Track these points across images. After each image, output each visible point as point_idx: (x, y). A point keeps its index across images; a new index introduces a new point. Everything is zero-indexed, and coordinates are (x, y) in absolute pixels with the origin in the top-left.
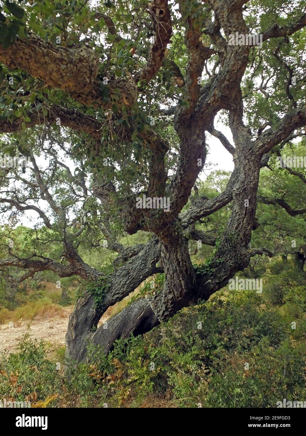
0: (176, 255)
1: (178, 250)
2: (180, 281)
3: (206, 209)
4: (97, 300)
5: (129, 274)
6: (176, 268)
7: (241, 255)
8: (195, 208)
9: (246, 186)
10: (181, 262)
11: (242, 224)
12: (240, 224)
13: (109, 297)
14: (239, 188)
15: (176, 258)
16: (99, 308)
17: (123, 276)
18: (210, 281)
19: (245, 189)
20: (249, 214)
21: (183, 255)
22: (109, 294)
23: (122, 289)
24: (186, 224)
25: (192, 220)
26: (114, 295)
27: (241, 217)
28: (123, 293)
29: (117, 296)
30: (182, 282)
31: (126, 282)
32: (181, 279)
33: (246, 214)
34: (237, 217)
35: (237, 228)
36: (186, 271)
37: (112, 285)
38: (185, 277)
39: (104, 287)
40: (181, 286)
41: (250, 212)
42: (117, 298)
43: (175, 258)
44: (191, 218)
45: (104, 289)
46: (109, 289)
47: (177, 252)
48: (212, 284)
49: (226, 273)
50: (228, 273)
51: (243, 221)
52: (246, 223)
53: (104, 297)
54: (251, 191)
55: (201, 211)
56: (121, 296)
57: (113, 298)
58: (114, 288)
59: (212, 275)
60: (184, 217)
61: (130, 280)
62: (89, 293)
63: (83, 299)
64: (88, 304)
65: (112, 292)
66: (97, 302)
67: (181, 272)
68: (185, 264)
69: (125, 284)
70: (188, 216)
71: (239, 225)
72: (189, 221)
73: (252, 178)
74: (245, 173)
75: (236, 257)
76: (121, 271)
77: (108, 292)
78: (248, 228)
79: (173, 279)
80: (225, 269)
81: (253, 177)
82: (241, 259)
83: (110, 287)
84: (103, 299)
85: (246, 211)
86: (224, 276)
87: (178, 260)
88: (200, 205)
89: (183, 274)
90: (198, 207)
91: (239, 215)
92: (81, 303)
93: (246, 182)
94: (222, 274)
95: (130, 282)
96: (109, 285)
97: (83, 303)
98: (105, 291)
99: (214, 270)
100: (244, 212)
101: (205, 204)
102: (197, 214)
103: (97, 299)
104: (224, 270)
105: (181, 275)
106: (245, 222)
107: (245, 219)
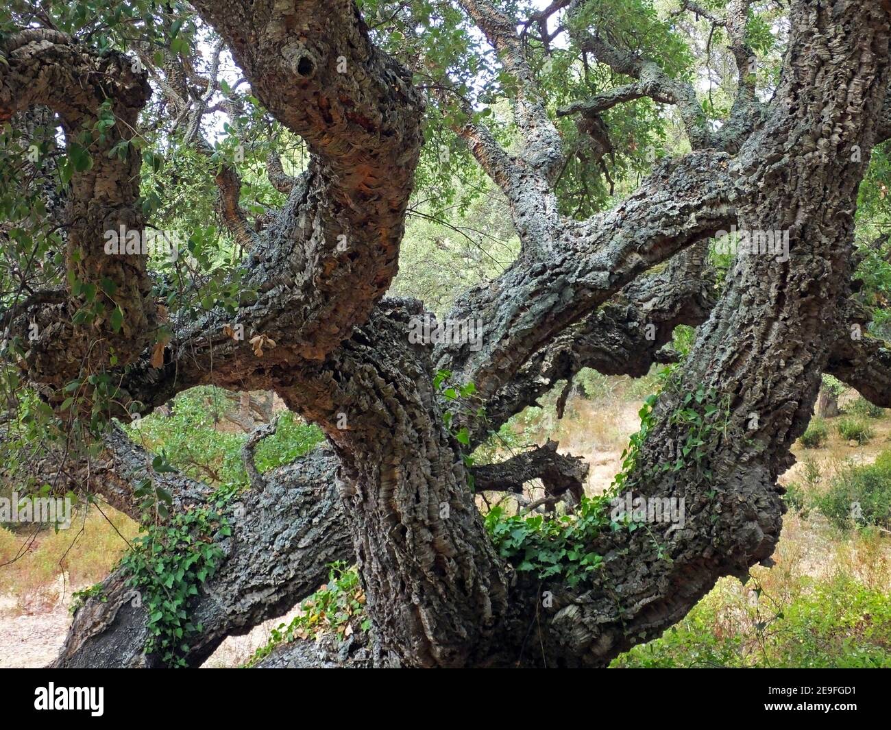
0: (389, 498)
1: (397, 473)
2: (414, 608)
3: (713, 203)
4: (159, 616)
5: (313, 503)
6: (390, 552)
7: (728, 508)
8: (661, 195)
9: (786, 158)
10: (409, 529)
11: (754, 352)
12: (749, 347)
13: (219, 600)
14: (755, 165)
15: (390, 507)
16: (169, 649)
17: (285, 514)
18: (571, 611)
19: (780, 176)
20: (798, 303)
21: (418, 500)
22: (221, 590)
23: (275, 572)
24: (604, 275)
25: (636, 258)
26: (242, 593)
27: (756, 313)
28: (280, 588)
29: (256, 598)
30: (424, 613)
31: (298, 539)
32: (415, 600)
33: (780, 299)
34: (743, 309)
35: (729, 369)
36: (439, 568)
37: (234, 549)
38: (435, 591)
39: (195, 559)
40: (420, 630)
41: (803, 295)
42: (257, 606)
43: (382, 507)
44: (631, 248)
45: (194, 568)
46: (223, 565)
47: (393, 481)
48: (583, 625)
49: (651, 581)
50: (663, 584)
51: (764, 336)
52: (779, 346)
53: (192, 605)
54: (817, 182)
55: (686, 210)
56: (275, 598)
57: (238, 608)
58: (243, 562)
59: (585, 586)
60: (599, 242)
61: (314, 532)
62: (127, 582)
63: (98, 610)
64: (121, 630)
65: (234, 581)
66: (160, 623)
67: (415, 571)
68: (428, 536)
69: (293, 549)
70: (618, 236)
71: (741, 354)
72: (620, 262)
73: (828, 112)
74: (796, 86)
75: (703, 514)
76: (278, 490)
77: (211, 580)
78: (787, 373)
79: (386, 594)
80: (648, 564)
81: (831, 106)
82: (724, 527)
83: (224, 560)
84: (189, 611)
85: (780, 288)
86: (640, 595)
87: (395, 518)
88: (685, 180)
89: (423, 578)
90: (675, 190)
91: (750, 302)
92: (89, 624)
93: (792, 135)
94: (635, 585)
95: (316, 541)
96: (225, 548)
97: (95, 625)
98: (202, 576)
99: (595, 562)
100: (773, 293)
101: (714, 177)
102: (666, 226)
103: (158, 608)
104: (643, 569)
105: (415, 585)
106: (772, 340)
107: (776, 325)
